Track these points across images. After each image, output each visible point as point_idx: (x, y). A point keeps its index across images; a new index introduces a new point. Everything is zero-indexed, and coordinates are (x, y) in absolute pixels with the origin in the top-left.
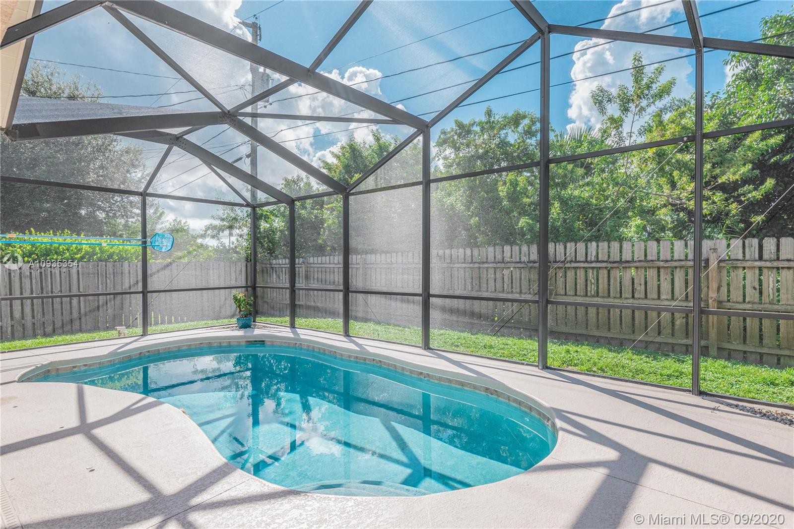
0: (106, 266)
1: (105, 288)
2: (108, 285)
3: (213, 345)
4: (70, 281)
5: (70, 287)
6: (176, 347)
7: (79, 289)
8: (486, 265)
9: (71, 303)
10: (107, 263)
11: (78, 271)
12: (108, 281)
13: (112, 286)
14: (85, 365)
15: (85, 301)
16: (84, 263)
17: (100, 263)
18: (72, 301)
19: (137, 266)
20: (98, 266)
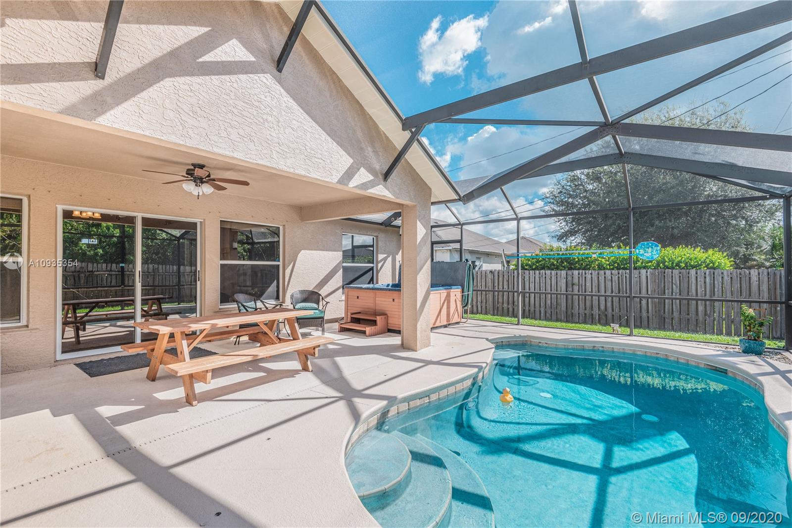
0: (672, 273)
1: (671, 293)
2: (674, 291)
3: (670, 358)
4: (640, 284)
5: (640, 289)
6: (631, 350)
7: (647, 293)
9: (640, 303)
10: (674, 270)
11: (647, 276)
12: (674, 286)
13: (678, 291)
14: (546, 343)
15: (652, 302)
16: (651, 270)
17: (667, 270)
18: (642, 301)
19: (705, 274)
20: (664, 273)
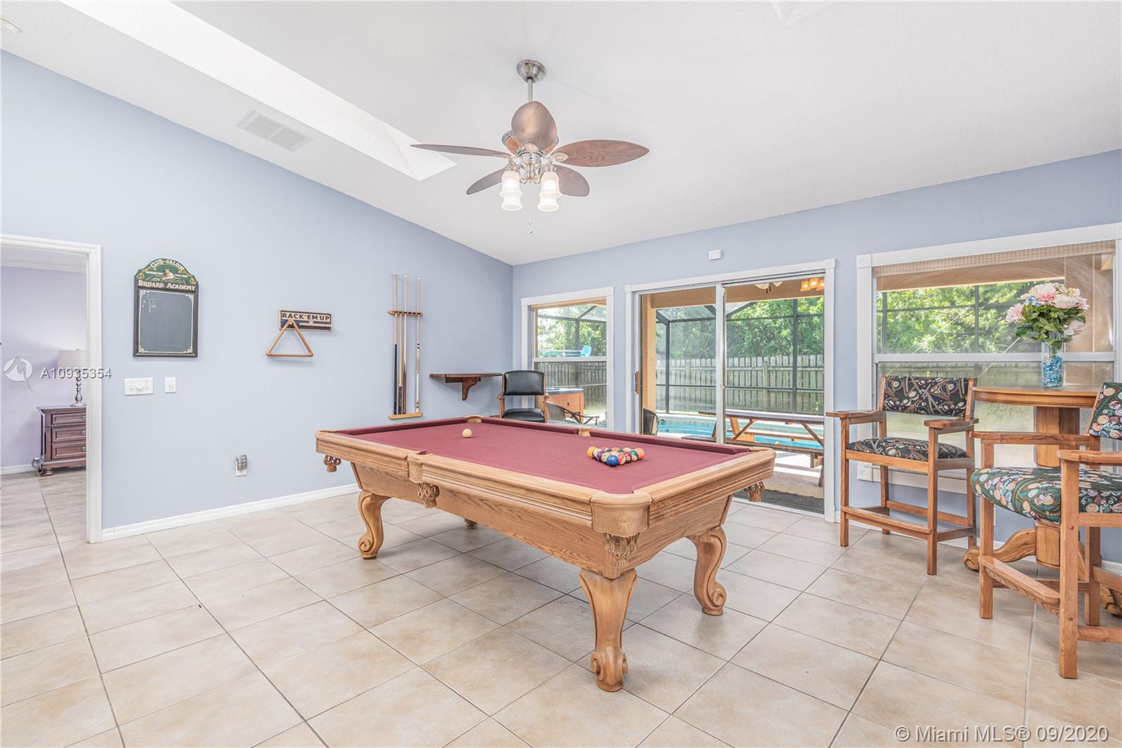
8: (809, 369)
